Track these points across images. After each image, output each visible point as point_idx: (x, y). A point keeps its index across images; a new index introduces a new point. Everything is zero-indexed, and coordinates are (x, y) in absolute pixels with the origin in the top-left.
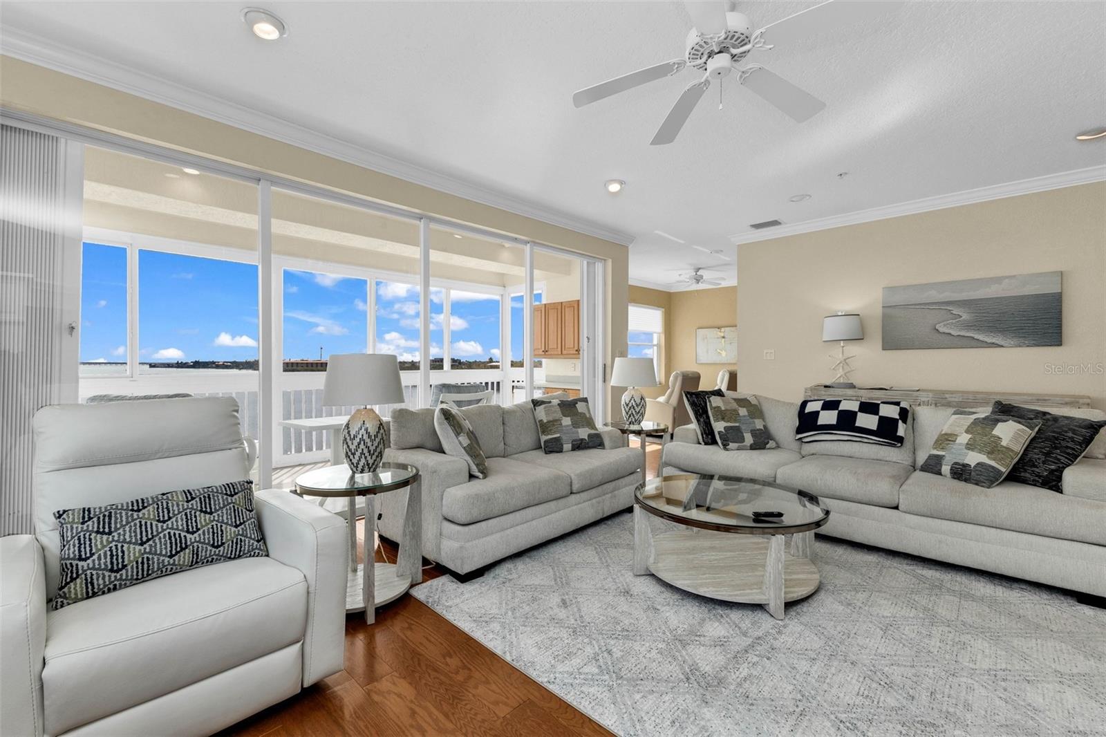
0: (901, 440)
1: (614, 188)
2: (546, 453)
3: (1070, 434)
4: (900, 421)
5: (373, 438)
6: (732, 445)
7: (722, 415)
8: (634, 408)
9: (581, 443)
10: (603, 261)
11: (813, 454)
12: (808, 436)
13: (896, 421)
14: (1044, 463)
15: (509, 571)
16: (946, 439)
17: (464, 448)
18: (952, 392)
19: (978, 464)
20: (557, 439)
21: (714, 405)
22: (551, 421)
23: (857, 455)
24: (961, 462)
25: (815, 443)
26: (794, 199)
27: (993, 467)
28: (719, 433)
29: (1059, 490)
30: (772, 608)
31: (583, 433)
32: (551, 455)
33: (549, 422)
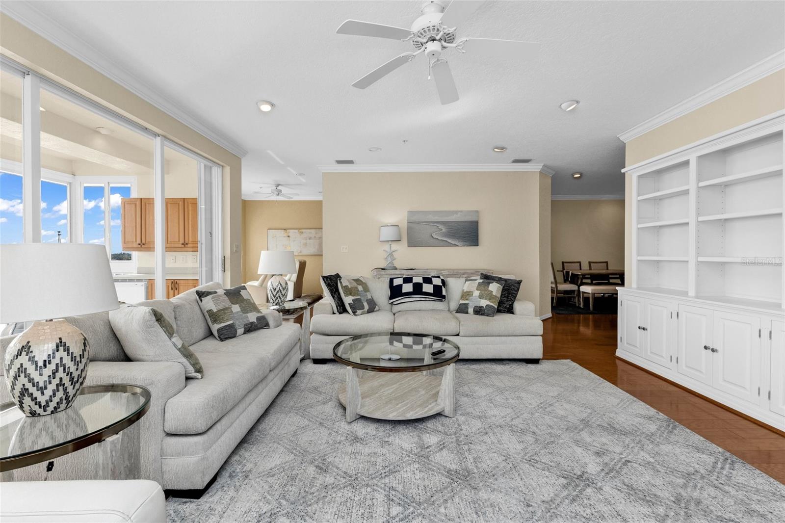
0: (444, 297)
1: (266, 108)
2: (222, 341)
3: (513, 287)
4: (443, 287)
5: (78, 359)
6: (359, 312)
7: (349, 291)
8: (281, 291)
9: (252, 326)
10: (221, 167)
11: (399, 312)
12: (397, 300)
13: (441, 286)
14: (507, 301)
15: (240, 463)
16: (466, 295)
17: (179, 350)
18: (444, 270)
19: (487, 305)
20: (231, 326)
21: (344, 285)
22: (222, 310)
23: (424, 308)
24: (478, 305)
25: (401, 304)
26: (372, 150)
27: (493, 306)
28: (350, 304)
29: (513, 313)
30: (447, 413)
31: (252, 317)
32: (226, 341)
33: (219, 311)
